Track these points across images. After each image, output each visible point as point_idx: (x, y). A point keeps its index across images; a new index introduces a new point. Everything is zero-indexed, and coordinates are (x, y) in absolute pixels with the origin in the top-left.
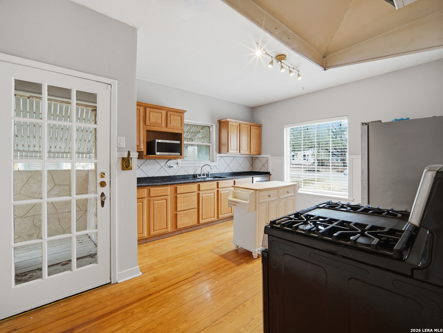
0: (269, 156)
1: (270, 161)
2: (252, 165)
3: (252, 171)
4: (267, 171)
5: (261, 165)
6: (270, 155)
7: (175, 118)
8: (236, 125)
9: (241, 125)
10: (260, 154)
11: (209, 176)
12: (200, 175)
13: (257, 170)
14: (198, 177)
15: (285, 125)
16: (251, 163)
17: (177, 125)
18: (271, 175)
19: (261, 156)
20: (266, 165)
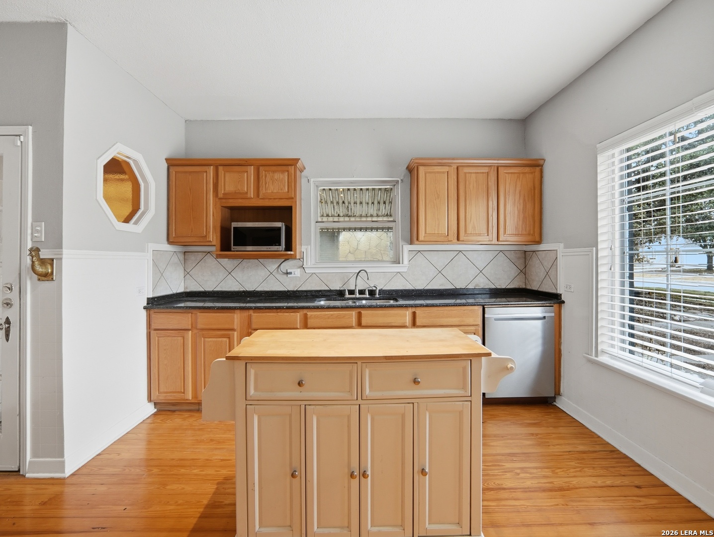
0: (560, 247)
1: (561, 262)
2: (524, 271)
3: (524, 287)
4: (554, 291)
5: (542, 274)
6: (562, 245)
7: (276, 177)
8: (443, 173)
9: (460, 169)
10: (539, 242)
11: (377, 296)
12: (352, 292)
13: (535, 286)
14: (347, 296)
15: (598, 145)
16: (522, 267)
17: (280, 191)
18: (563, 302)
19: (542, 247)
20: (552, 273)
